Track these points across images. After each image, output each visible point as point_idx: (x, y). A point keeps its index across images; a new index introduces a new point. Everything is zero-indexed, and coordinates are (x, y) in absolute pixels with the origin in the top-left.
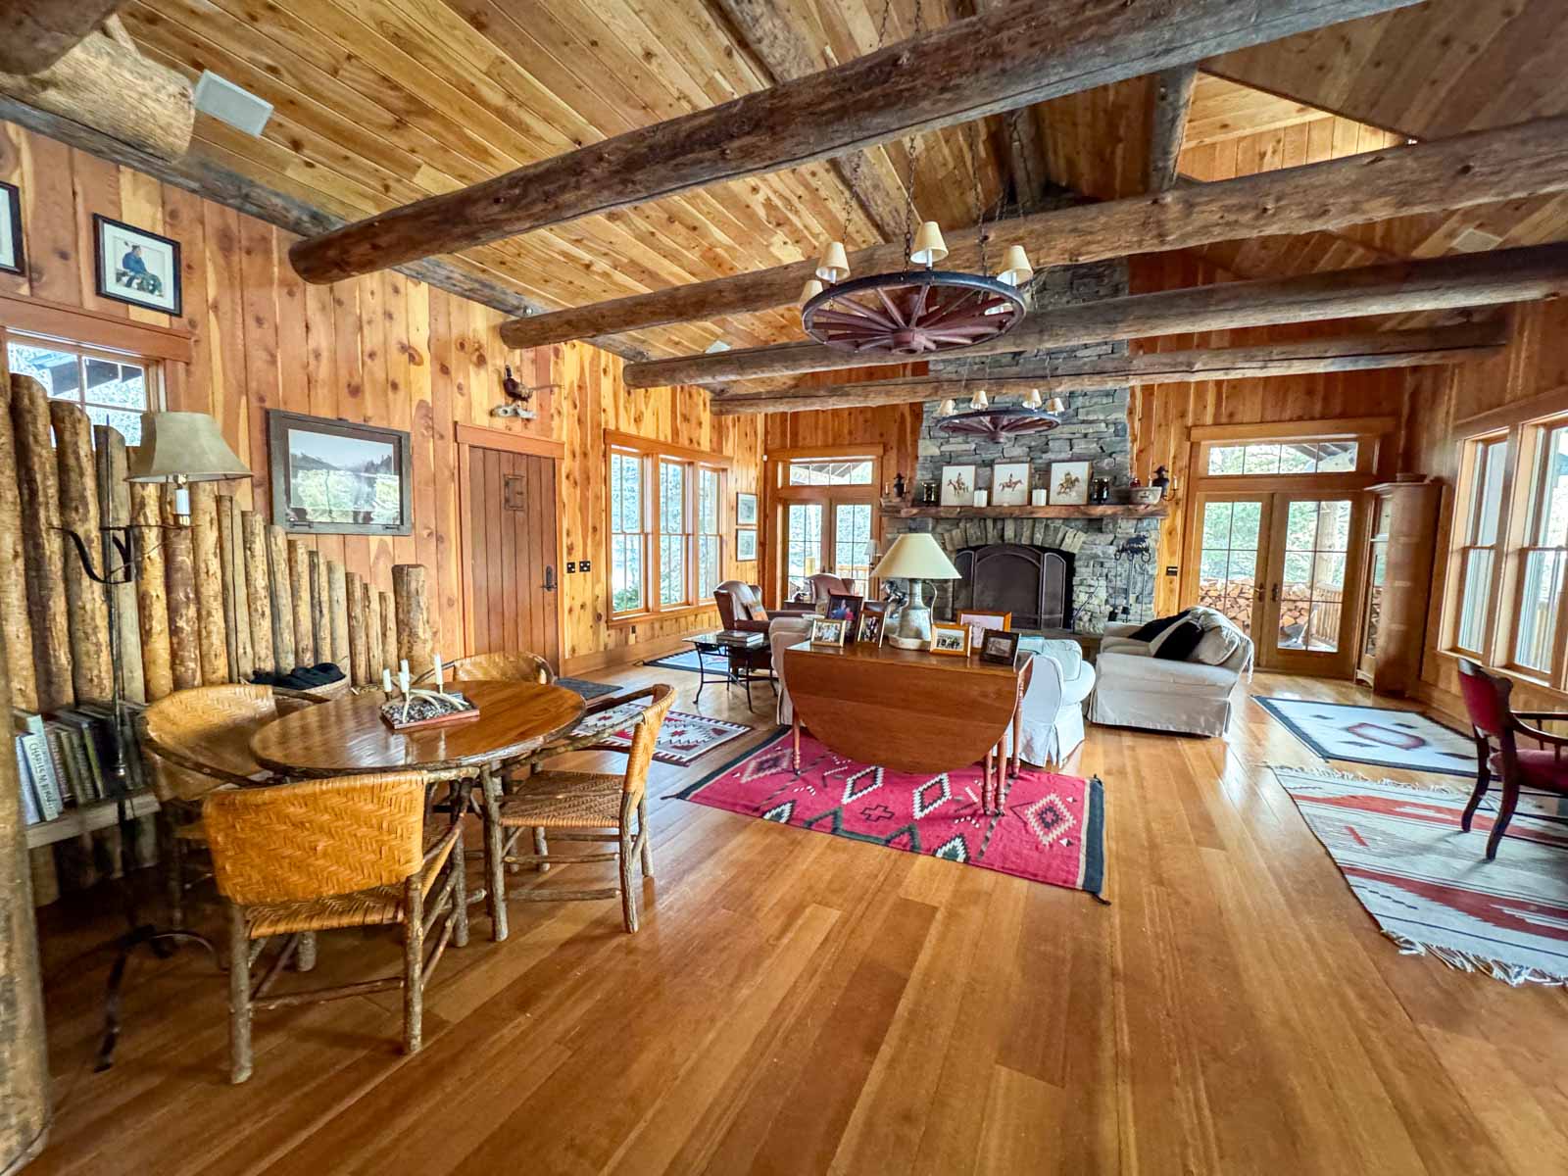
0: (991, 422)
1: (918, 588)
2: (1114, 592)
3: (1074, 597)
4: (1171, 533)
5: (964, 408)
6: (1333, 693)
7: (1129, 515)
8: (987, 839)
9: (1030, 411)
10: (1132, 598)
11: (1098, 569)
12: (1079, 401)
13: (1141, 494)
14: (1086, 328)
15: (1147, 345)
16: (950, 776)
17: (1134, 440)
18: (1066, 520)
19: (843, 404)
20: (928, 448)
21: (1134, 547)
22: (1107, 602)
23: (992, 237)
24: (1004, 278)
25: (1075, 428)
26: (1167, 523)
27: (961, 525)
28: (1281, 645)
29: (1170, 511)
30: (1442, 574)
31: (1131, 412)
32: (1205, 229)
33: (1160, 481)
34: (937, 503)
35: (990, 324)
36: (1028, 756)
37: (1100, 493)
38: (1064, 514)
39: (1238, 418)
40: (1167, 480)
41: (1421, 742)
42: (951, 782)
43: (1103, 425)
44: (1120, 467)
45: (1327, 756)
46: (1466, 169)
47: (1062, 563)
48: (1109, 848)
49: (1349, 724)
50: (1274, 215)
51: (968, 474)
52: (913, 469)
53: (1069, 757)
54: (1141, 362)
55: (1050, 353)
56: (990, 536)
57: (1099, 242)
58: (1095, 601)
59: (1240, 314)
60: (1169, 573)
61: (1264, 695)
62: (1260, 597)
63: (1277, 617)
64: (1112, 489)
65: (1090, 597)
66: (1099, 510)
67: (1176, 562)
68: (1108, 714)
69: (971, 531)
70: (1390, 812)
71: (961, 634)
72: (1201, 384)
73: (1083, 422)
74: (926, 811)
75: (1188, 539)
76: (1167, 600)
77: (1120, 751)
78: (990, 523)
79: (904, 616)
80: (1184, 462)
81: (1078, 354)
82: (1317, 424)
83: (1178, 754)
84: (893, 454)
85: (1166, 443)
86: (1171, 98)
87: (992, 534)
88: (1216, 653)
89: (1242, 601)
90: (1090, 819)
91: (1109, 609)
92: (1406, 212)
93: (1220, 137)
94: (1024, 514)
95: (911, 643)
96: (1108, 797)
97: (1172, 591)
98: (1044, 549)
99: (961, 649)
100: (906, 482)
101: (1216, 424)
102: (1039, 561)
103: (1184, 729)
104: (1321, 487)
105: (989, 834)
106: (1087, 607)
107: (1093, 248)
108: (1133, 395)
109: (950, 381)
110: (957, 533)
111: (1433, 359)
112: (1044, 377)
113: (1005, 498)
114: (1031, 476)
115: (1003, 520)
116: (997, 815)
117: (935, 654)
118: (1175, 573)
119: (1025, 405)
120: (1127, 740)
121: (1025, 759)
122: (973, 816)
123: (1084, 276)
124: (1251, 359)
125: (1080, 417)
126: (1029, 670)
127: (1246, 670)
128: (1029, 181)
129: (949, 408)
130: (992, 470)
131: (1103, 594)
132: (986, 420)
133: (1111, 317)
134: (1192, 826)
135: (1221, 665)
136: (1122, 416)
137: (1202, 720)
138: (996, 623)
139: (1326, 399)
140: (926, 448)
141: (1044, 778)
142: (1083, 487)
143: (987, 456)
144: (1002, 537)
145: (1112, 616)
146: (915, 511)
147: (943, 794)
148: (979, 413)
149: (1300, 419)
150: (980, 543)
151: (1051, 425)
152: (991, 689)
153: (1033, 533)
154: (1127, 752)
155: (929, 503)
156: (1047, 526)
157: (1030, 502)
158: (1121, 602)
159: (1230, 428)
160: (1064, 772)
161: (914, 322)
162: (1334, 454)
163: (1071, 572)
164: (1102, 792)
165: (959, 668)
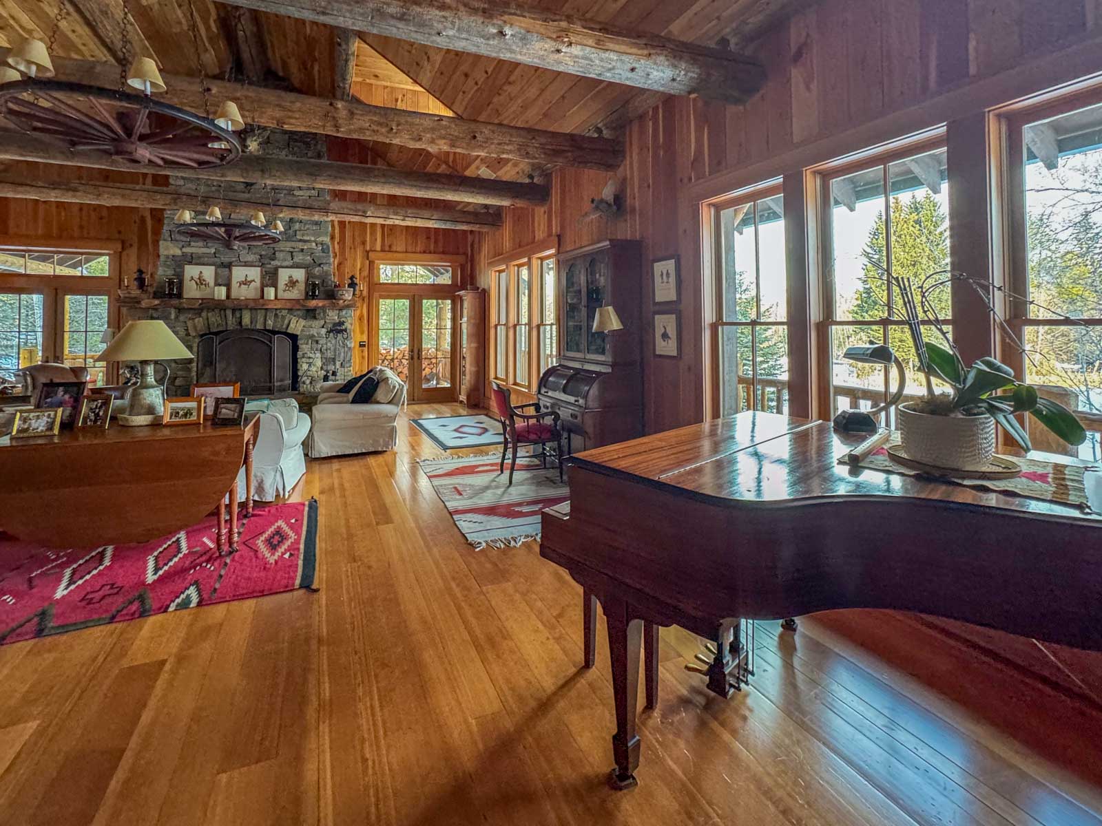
0: (225, 232)
1: (150, 370)
2: (327, 361)
3: (299, 367)
4: (361, 319)
5: (201, 218)
6: (449, 411)
7: (333, 307)
8: (221, 576)
9: (257, 227)
10: (338, 364)
11: (315, 345)
12: (297, 226)
13: (340, 292)
14: (295, 175)
15: (341, 195)
16: (187, 533)
17: (335, 256)
18: (290, 310)
19: (68, 198)
20: (169, 249)
21: (337, 329)
22: (322, 368)
23: (214, 91)
24: (221, 123)
25: (293, 244)
26: (358, 312)
27: (204, 314)
28: (424, 386)
29: (358, 304)
30: (489, 339)
31: (332, 238)
32: (361, 130)
33: (352, 285)
34: (179, 296)
35: (212, 155)
36: (260, 497)
37: (314, 292)
38: (289, 305)
39: (394, 248)
40: (356, 284)
41: (486, 430)
42: (188, 538)
43: (314, 244)
44: (327, 274)
45: (445, 448)
46: (475, 137)
47: (288, 343)
48: (321, 549)
49: (455, 428)
50: (396, 133)
51: (209, 273)
52: (155, 266)
53: (293, 489)
54: (335, 205)
55: (274, 189)
56: (230, 323)
57: (296, 119)
58: (313, 369)
59: (387, 186)
60: (361, 346)
61: (416, 418)
62: (412, 358)
63: (421, 370)
64: (322, 289)
65: (310, 366)
66: (313, 303)
67: (365, 338)
68: (323, 448)
69: (212, 320)
70: (473, 473)
71: (194, 404)
72: (373, 225)
73: (300, 240)
74: (161, 572)
75: (370, 323)
76: (361, 364)
77: (331, 475)
78: (229, 313)
79: (135, 395)
80: (366, 273)
81: (295, 192)
82: (432, 256)
83: (368, 468)
84: (133, 253)
85: (355, 260)
86: (344, 47)
87: (231, 322)
88: (386, 395)
89: (404, 361)
90: (307, 531)
91: (323, 373)
92: (454, 150)
93: (373, 81)
94: (258, 305)
95: (142, 420)
96: (322, 511)
97: (363, 357)
98: (274, 332)
99: (194, 418)
100: (147, 277)
101: (383, 250)
102: (270, 342)
103: (372, 449)
104: (437, 292)
105: (223, 572)
106: (309, 373)
107: (293, 121)
108: (333, 226)
109: (188, 195)
110: (199, 322)
111: (476, 228)
112: (268, 205)
113: (243, 293)
114: (263, 277)
115: (241, 309)
116: (231, 553)
117: (167, 426)
118: (364, 346)
119: (253, 222)
120: (336, 465)
121: (256, 498)
122: (208, 561)
123: (296, 141)
124: (396, 214)
125: (298, 237)
126: (257, 426)
127: (403, 404)
128: (253, 62)
129: (187, 216)
130: (230, 271)
131: (319, 363)
132: (222, 230)
133: (314, 172)
134: (374, 513)
135: (390, 403)
136: (327, 240)
137: (381, 441)
138: (227, 391)
139: (436, 242)
140: (167, 248)
141: (273, 511)
142: (302, 286)
143: (226, 260)
144: (240, 323)
145: (326, 378)
146: (157, 302)
147: (179, 550)
148: (214, 224)
149: (424, 252)
150: (221, 329)
151: (274, 240)
152: (221, 447)
153: (265, 320)
154: (335, 474)
155: (171, 295)
156: (276, 315)
157: (262, 297)
158: (331, 368)
159: (390, 255)
160: (290, 501)
161: (135, 137)
162: (442, 274)
163: (295, 348)
164: (317, 508)
165: (194, 434)
